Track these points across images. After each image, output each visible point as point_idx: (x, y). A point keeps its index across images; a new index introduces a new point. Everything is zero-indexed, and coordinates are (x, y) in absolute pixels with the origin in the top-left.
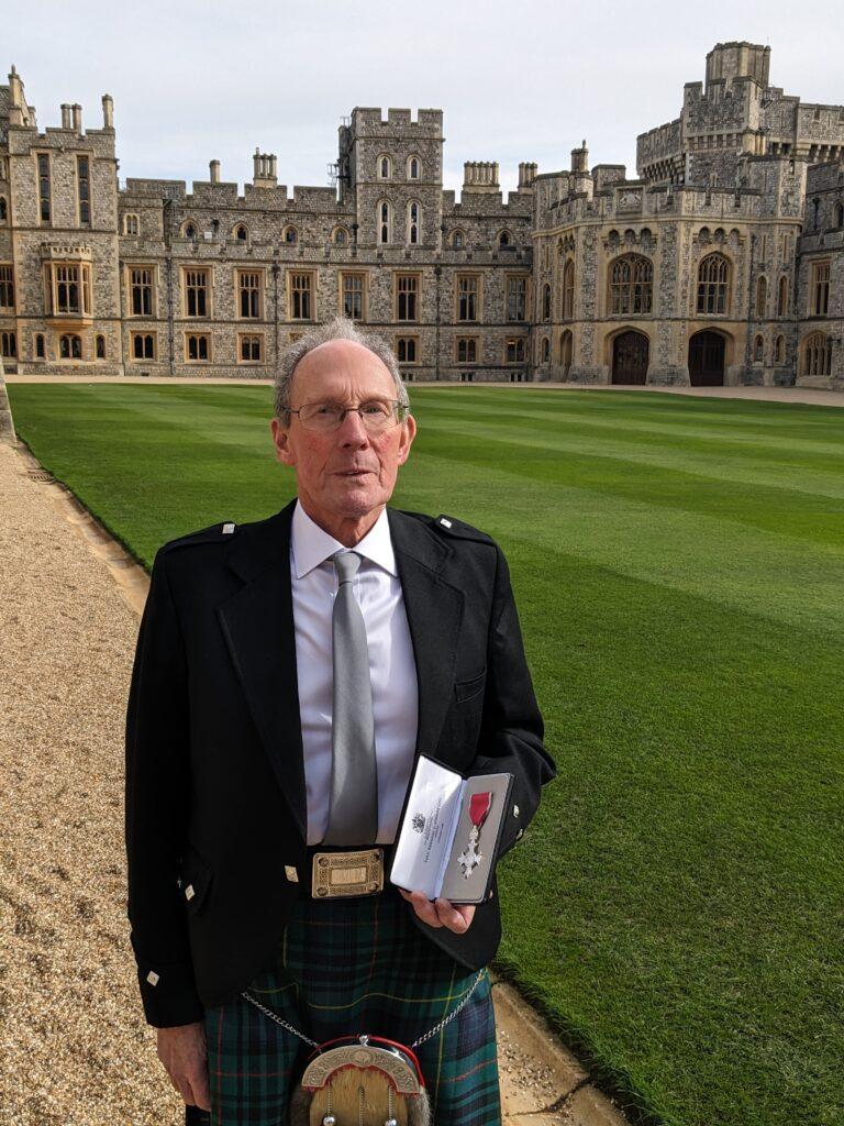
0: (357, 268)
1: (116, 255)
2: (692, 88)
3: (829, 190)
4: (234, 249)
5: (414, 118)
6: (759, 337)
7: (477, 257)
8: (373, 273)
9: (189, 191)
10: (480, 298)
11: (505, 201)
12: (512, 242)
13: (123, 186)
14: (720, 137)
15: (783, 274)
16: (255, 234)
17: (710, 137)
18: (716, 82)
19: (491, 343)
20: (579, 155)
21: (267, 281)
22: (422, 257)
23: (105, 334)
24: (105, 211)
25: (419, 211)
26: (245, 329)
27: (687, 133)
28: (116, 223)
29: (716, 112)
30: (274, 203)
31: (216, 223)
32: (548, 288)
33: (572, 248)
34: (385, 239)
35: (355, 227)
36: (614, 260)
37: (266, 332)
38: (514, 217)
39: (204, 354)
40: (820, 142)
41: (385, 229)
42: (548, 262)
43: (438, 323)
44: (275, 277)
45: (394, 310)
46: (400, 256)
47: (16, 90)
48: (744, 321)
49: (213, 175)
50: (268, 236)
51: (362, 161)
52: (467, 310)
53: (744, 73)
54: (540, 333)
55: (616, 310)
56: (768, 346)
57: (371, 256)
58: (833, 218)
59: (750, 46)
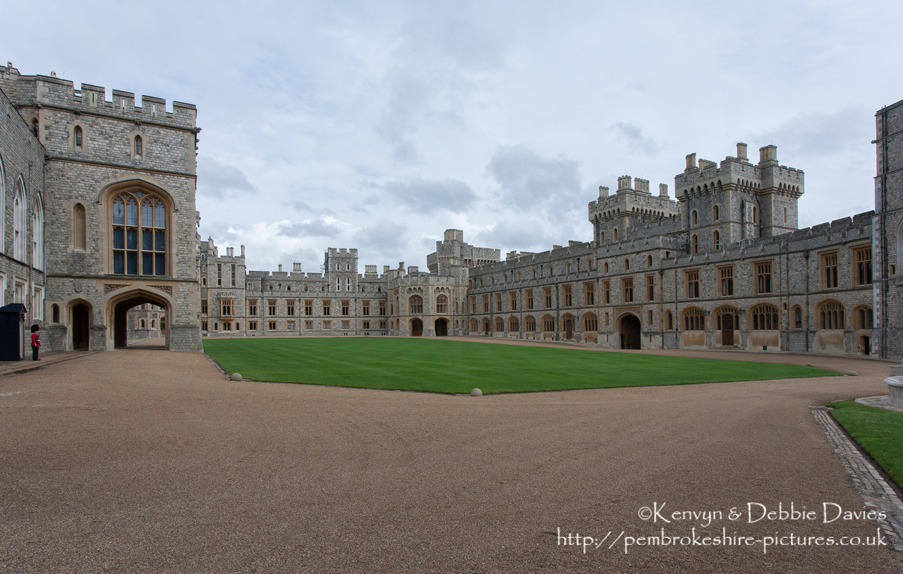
0: (328, 299)
1: (244, 296)
2: (439, 243)
3: (478, 275)
4: (285, 293)
5: (348, 251)
6: (457, 320)
7: (369, 296)
8: (333, 301)
9: (271, 274)
10: (370, 309)
11: (379, 277)
12: (382, 290)
13: (247, 273)
14: (448, 257)
15: (463, 301)
16: (293, 289)
17: (445, 258)
18: (446, 241)
19: (375, 324)
20: (401, 264)
21: (297, 304)
22: (350, 295)
23: (239, 322)
24: (240, 282)
25: (350, 280)
26: (289, 319)
27: (438, 256)
28: (244, 285)
29: (446, 250)
30: (300, 278)
31: (280, 285)
32: (392, 305)
33: (398, 293)
34: (338, 289)
35: (328, 285)
36: (411, 297)
37: (297, 320)
38: (382, 282)
40: (480, 259)
41: (338, 286)
42: (392, 297)
43: (356, 316)
44: (300, 302)
45: (341, 313)
46: (343, 295)
47: (211, 243)
48: (452, 315)
49: (280, 269)
50: (298, 289)
52: (366, 311)
53: (455, 239)
54: (390, 320)
55: (412, 312)
56: (460, 323)
57: (333, 295)
58: (480, 283)
59: (457, 230)
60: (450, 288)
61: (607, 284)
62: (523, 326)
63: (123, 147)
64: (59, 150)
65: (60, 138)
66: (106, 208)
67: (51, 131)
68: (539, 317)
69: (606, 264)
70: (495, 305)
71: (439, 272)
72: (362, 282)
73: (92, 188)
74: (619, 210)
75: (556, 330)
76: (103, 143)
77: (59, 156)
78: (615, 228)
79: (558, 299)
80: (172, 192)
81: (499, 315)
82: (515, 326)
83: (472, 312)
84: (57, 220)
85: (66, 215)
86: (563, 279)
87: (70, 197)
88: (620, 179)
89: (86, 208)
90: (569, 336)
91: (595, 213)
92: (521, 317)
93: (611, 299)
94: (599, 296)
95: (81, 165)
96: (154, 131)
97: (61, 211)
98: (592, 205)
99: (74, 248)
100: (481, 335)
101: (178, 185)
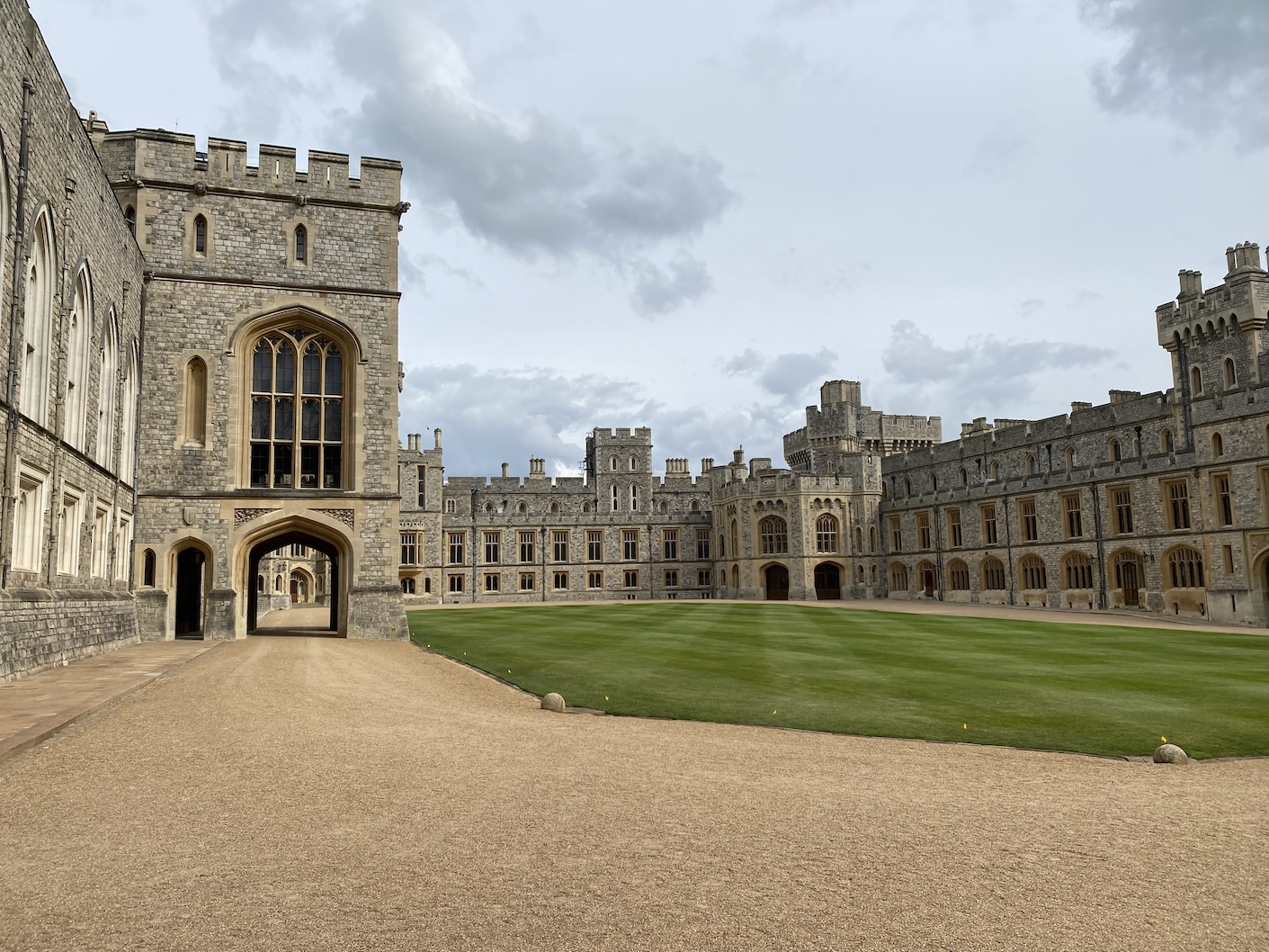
0: (597, 527)
1: (440, 526)
2: (811, 409)
3: (900, 471)
4: (516, 519)
5: (633, 433)
6: (861, 567)
7: (675, 519)
8: (607, 530)
9: (488, 483)
10: (679, 545)
11: (694, 482)
12: (699, 508)
13: (446, 482)
14: (831, 438)
15: (872, 526)
16: (531, 509)
17: (825, 439)
18: (826, 405)
19: (687, 573)
20: (738, 454)
21: (538, 537)
22: (639, 519)
23: (431, 577)
24: (434, 498)
25: (638, 490)
26: (523, 569)
27: (809, 436)
28: (441, 506)
29: (827, 423)
30: (543, 488)
31: (505, 503)
32: (722, 537)
33: (735, 512)
34: (615, 508)
35: (596, 501)
36: (761, 520)
37: (538, 570)
38: (699, 492)
39: (496, 587)
40: (899, 439)
41: (615, 501)
42: (721, 520)
43: (650, 561)
44: (543, 536)
45: (622, 554)
46: (624, 519)
48: (849, 557)
49: (504, 472)
50: (539, 508)
51: (599, 460)
52: (670, 552)
53: (844, 399)
54: (719, 567)
55: (765, 552)
56: (867, 572)
57: (606, 520)
58: (905, 489)
59: (847, 382)
60: (843, 499)
61: (1224, 484)
62: (1015, 577)
63: (274, 247)
64: (167, 261)
65: (170, 238)
66: (242, 363)
67: (156, 226)
68: (1053, 558)
69: (1217, 437)
70: (947, 533)
71: (813, 467)
72: (660, 493)
73: (219, 327)
74: (1234, 317)
75: (1097, 585)
76: (241, 242)
77: (167, 271)
78: (1226, 357)
79: (1097, 517)
80: (356, 326)
81: (955, 555)
82: (995, 577)
83: (892, 549)
84: (159, 389)
85: (174, 380)
86: (1108, 473)
87: (182, 346)
88: (1230, 252)
89: (208, 365)
90: (1132, 598)
91: (1174, 328)
92: (1011, 556)
93: (1235, 514)
94: (1203, 507)
95: (203, 286)
96: (327, 213)
97: (167, 372)
98: (1163, 310)
99: (185, 440)
100: (917, 596)
101: (368, 313)
